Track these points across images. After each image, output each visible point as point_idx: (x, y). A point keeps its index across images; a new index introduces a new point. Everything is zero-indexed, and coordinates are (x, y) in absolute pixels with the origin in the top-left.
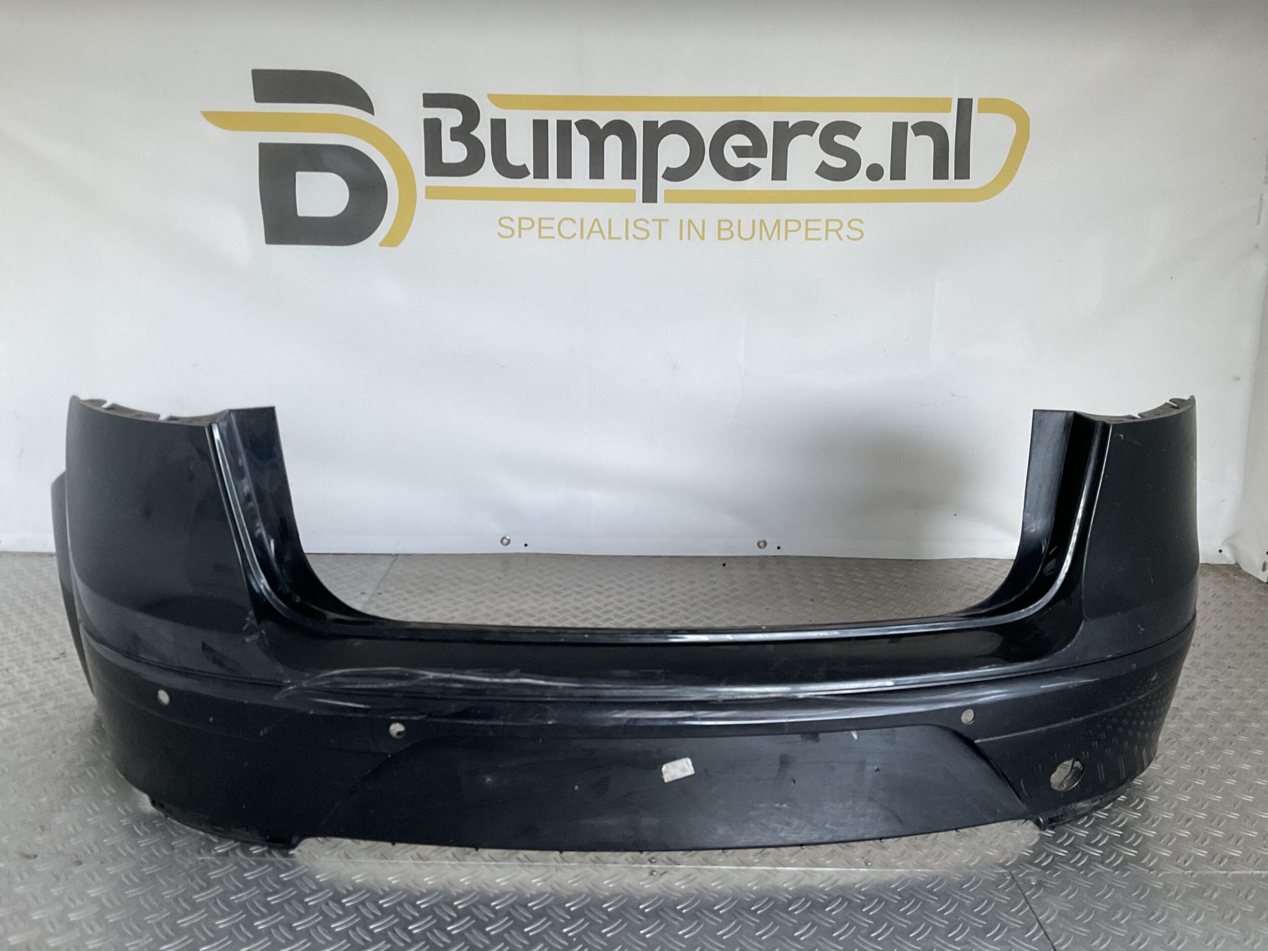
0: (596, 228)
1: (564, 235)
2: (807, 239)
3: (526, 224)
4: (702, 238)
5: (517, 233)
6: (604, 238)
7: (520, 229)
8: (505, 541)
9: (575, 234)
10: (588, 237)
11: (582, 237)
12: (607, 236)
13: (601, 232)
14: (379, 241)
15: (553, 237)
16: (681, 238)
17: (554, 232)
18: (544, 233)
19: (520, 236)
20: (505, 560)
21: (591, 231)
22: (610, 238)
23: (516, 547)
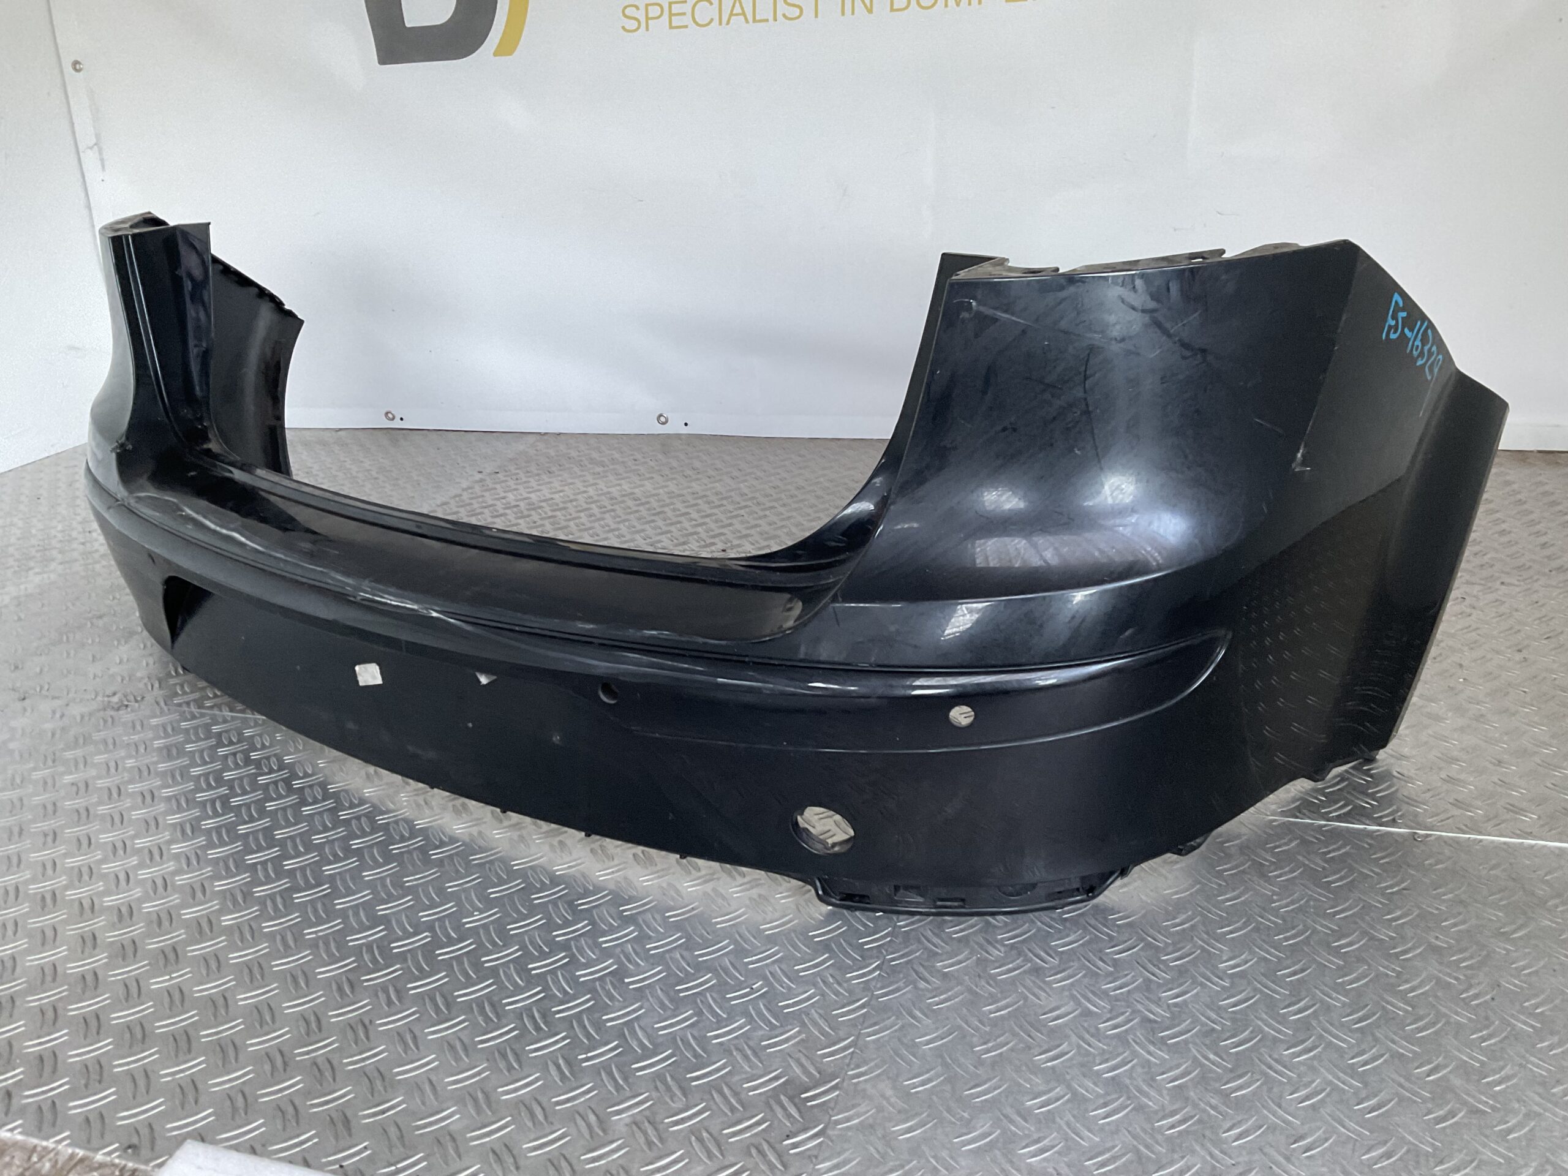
0: (737, 10)
1: (700, 23)
3: (654, 11)
4: (870, 11)
5: (643, 25)
6: (747, 21)
7: (647, 18)
8: (663, 419)
9: (712, 20)
10: (728, 23)
11: (720, 23)
12: (750, 18)
13: (744, 14)
14: (493, 51)
15: (686, 27)
16: (843, 14)
17: (687, 20)
18: (676, 21)
19: (647, 29)
20: (665, 443)
21: (731, 14)
22: (755, 21)
23: (675, 427)
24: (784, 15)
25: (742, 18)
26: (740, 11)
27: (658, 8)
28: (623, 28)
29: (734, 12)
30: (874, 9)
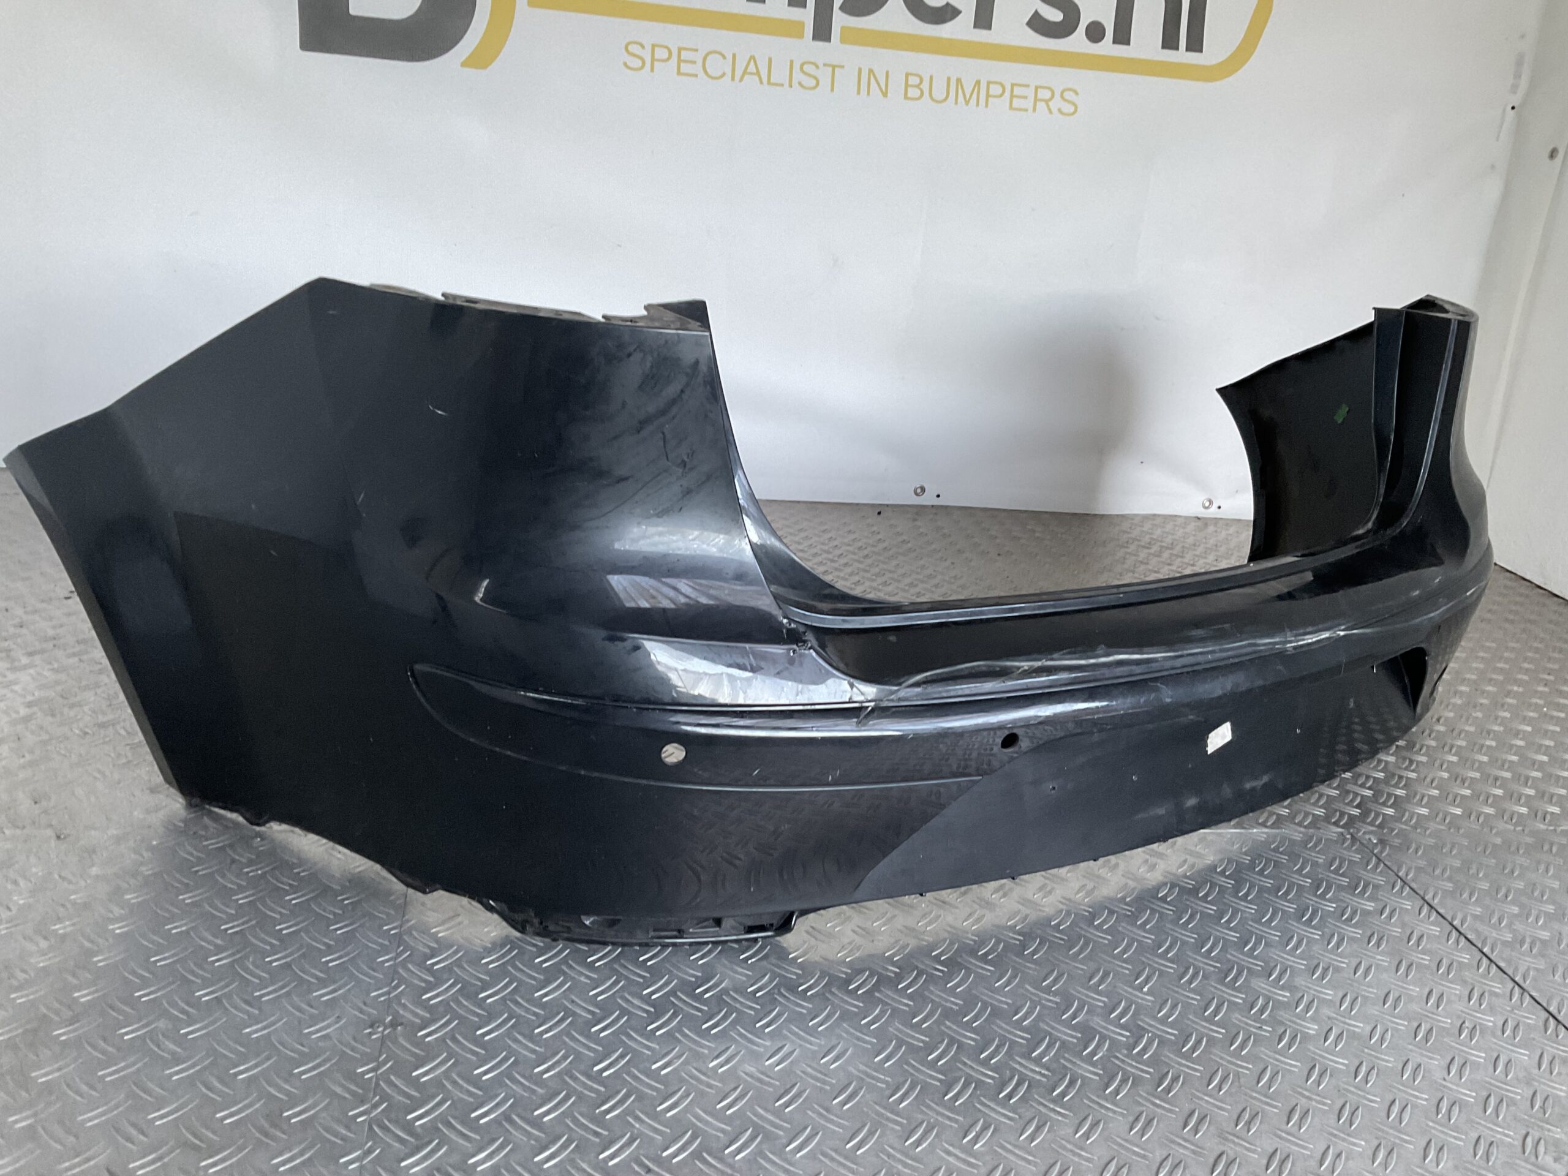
2: (1011, 108)
3: (661, 54)
4: (885, 94)
6: (761, 82)
7: (653, 60)
9: (724, 74)
10: (741, 80)
11: (733, 79)
13: (758, 73)
14: (462, 60)
17: (697, 69)
19: (652, 70)
21: (745, 72)
22: (769, 83)
24: (800, 84)
25: (756, 78)
26: (754, 71)
27: (666, 51)
28: (625, 64)
29: (748, 71)
30: (889, 95)
